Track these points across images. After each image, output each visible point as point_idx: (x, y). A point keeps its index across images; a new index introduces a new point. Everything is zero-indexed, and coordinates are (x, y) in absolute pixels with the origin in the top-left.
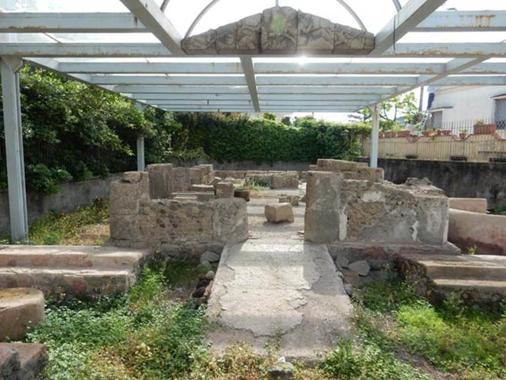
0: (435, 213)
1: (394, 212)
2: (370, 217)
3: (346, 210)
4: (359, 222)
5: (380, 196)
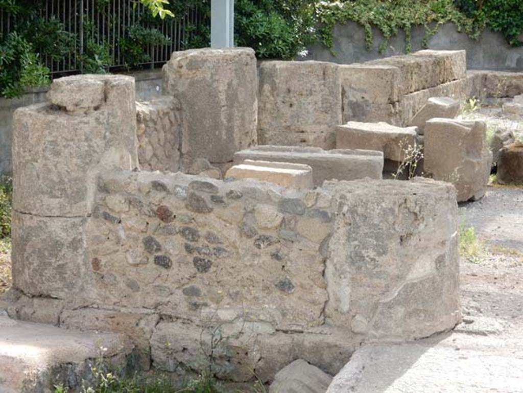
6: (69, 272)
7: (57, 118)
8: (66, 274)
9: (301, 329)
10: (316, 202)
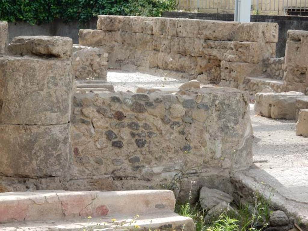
6: (63, 159)
7: (56, 62)
8: (61, 160)
9: (194, 171)
10: (202, 99)
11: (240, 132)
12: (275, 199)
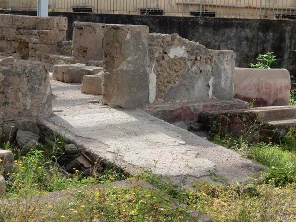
0: (227, 67)
1: (194, 68)
2: (175, 74)
3: (155, 68)
4: (165, 80)
5: (184, 51)
9: (12, 119)
10: (16, 70)
11: (43, 91)
12: (68, 136)
